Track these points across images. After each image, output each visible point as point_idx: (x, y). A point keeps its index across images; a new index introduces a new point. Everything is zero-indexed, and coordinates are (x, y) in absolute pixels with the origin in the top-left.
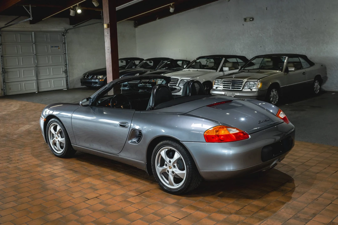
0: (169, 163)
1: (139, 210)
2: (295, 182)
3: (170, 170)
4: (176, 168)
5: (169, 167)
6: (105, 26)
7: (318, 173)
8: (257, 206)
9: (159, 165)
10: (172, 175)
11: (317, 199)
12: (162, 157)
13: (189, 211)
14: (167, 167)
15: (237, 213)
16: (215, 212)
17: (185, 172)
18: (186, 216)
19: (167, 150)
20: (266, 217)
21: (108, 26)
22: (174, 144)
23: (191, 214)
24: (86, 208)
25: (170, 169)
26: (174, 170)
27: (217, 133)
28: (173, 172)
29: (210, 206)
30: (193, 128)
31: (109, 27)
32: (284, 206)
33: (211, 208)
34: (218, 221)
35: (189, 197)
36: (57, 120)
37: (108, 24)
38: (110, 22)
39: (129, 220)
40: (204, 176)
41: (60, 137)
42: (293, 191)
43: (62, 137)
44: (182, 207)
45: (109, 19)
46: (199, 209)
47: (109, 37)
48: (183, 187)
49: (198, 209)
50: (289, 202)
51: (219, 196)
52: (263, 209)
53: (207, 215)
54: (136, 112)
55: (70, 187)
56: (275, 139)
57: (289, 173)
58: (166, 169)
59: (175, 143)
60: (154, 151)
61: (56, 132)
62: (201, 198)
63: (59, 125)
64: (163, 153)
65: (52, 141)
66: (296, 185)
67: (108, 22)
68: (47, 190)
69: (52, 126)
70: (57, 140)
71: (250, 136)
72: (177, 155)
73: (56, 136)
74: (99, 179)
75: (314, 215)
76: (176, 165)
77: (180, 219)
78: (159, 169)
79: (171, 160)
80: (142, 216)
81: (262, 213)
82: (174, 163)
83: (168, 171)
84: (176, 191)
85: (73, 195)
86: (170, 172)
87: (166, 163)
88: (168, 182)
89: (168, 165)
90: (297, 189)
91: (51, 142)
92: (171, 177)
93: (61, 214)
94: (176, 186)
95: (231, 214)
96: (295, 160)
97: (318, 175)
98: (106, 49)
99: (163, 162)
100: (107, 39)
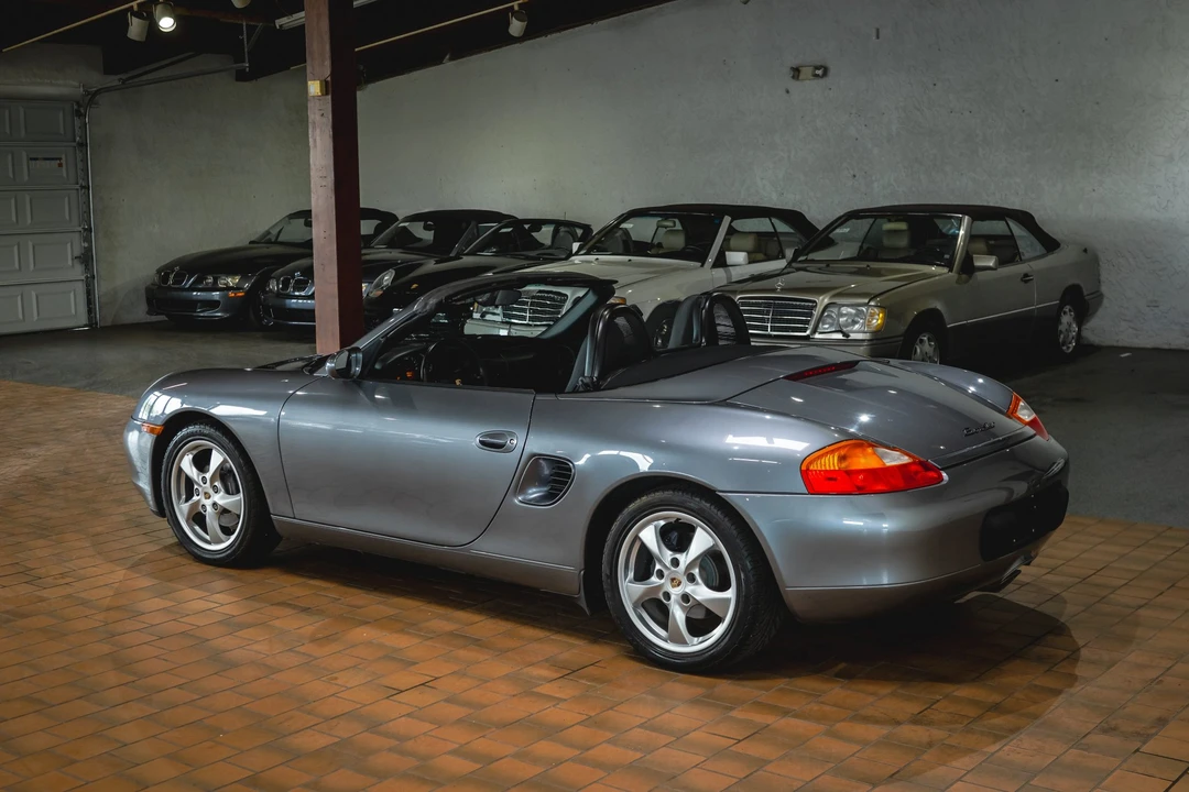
0: (673, 569)
1: (591, 717)
2: (1074, 633)
3: (675, 592)
4: (697, 584)
5: (673, 580)
6: (314, 88)
7: (1140, 607)
8: (974, 703)
9: (631, 575)
10: (683, 608)
11: (1157, 681)
12: (643, 547)
13: (760, 718)
14: (663, 581)
15: (916, 720)
16: (844, 720)
17: (730, 594)
18: (756, 732)
19: (662, 523)
20: (1014, 730)
21: (327, 88)
22: (696, 502)
23: (768, 725)
24: (408, 715)
25: (674, 587)
26: (689, 588)
27: (843, 465)
28: (686, 597)
29: (822, 703)
30: (736, 448)
31: (327, 94)
32: (1061, 698)
33: (827, 708)
34: (865, 743)
35: (739, 679)
36: (207, 430)
37: (326, 82)
38: (332, 74)
39: (572, 745)
40: (797, 606)
41: (222, 493)
42: (1077, 660)
43: (227, 492)
44: (732, 709)
45: (328, 63)
46: (788, 713)
47: (328, 131)
48: (723, 644)
49: (786, 713)
50: (1073, 690)
51: (840, 675)
52: (996, 708)
53: (822, 727)
54: (539, 397)
55: (310, 656)
57: (1049, 609)
58: (658, 588)
59: (698, 499)
60: (614, 528)
61: (208, 476)
62: (782, 683)
63: (223, 447)
64: (649, 536)
65: (185, 507)
66: (1081, 643)
67: (327, 72)
68: (234, 665)
69: (189, 450)
70: (208, 503)
71: (944, 475)
72: (702, 541)
73: (199, 487)
74: (401, 631)
75: (1162, 722)
76: (696, 571)
77: (740, 741)
78: (630, 590)
79: (678, 556)
80: (609, 735)
81: (998, 721)
82: (691, 565)
83: (667, 596)
84: (697, 659)
85: (336, 678)
86: (673, 597)
87: (658, 567)
88: (663, 633)
89: (666, 573)
90: (1084, 653)
91: (182, 509)
92: (678, 615)
93: (329, 735)
94: (696, 645)
95: (898, 723)
96: (1052, 570)
97: (1142, 612)
98: (314, 174)
99: (645, 565)
100: (318, 138)
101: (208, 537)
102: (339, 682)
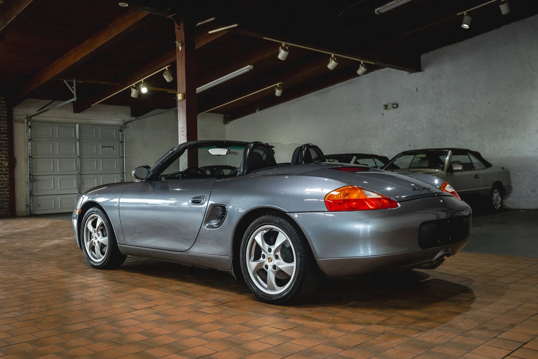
0: (268, 253)
1: (218, 320)
2: (474, 292)
3: (270, 265)
4: (280, 259)
5: (269, 258)
6: (179, 97)
7: (510, 283)
8: (415, 317)
9: (253, 258)
10: (273, 271)
11: (514, 310)
12: (257, 245)
13: (300, 322)
14: (265, 260)
15: (379, 324)
16: (342, 323)
17: (294, 264)
18: (295, 327)
19: (265, 232)
20: (433, 328)
21: (184, 97)
22: (277, 220)
23: (303, 324)
24: (132, 319)
25: (269, 262)
26: (275, 262)
27: (347, 198)
28: (274, 267)
29: (335, 316)
31: (184, 99)
32: (459, 316)
33: (337, 318)
34: (349, 332)
35: (297, 307)
36: (96, 209)
37: (184, 94)
38: (186, 91)
39: (200, 331)
41: (101, 236)
42: (473, 302)
43: (103, 236)
44: (289, 318)
45: (185, 87)
47: (185, 113)
48: (290, 289)
49: (315, 320)
50: (467, 313)
51: (350, 306)
52: (424, 319)
54: (218, 181)
56: (438, 216)
57: (464, 284)
58: (263, 263)
59: (279, 218)
60: (244, 236)
61: (96, 229)
62: (320, 309)
63: (101, 216)
64: (259, 239)
65: (88, 243)
66: (477, 295)
67: (184, 90)
69: (90, 219)
70: (96, 241)
72: (282, 238)
73: (95, 235)
75: (512, 326)
76: (279, 254)
78: (252, 265)
79: (271, 247)
80: (221, 327)
81: (423, 324)
82: (276, 251)
83: (267, 267)
84: (279, 297)
86: (269, 267)
87: (263, 253)
88: (266, 286)
89: (266, 255)
90: (477, 299)
91: (87, 245)
92: (271, 276)
93: (89, 325)
94: (280, 290)
95: (370, 324)
97: (511, 285)
98: (180, 130)
99: (258, 253)
100: (181, 116)
101: (96, 256)
102: (112, 306)
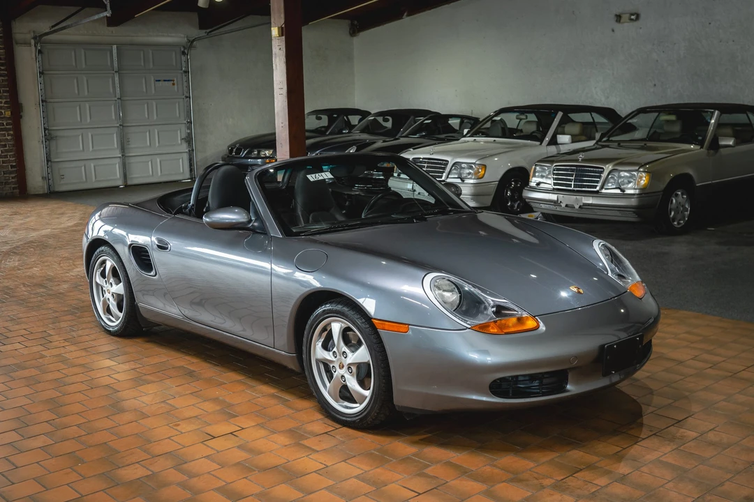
1: (327, 467)
6: (275, 32)
13: (445, 475)
15: (557, 486)
16: (504, 482)
18: (435, 488)
21: (281, 33)
23: (447, 482)
24: (207, 457)
29: (495, 466)
31: (282, 35)
33: (496, 471)
37: (282, 28)
38: (285, 23)
44: (428, 466)
45: (283, 16)
46: (467, 473)
47: (283, 59)
53: (483, 487)
55: (174, 406)
67: (282, 21)
68: (122, 411)
77: (420, 494)
85: (178, 425)
93: (147, 469)
95: (542, 487)
98: (276, 87)
100: (278, 64)
102: (179, 428)
